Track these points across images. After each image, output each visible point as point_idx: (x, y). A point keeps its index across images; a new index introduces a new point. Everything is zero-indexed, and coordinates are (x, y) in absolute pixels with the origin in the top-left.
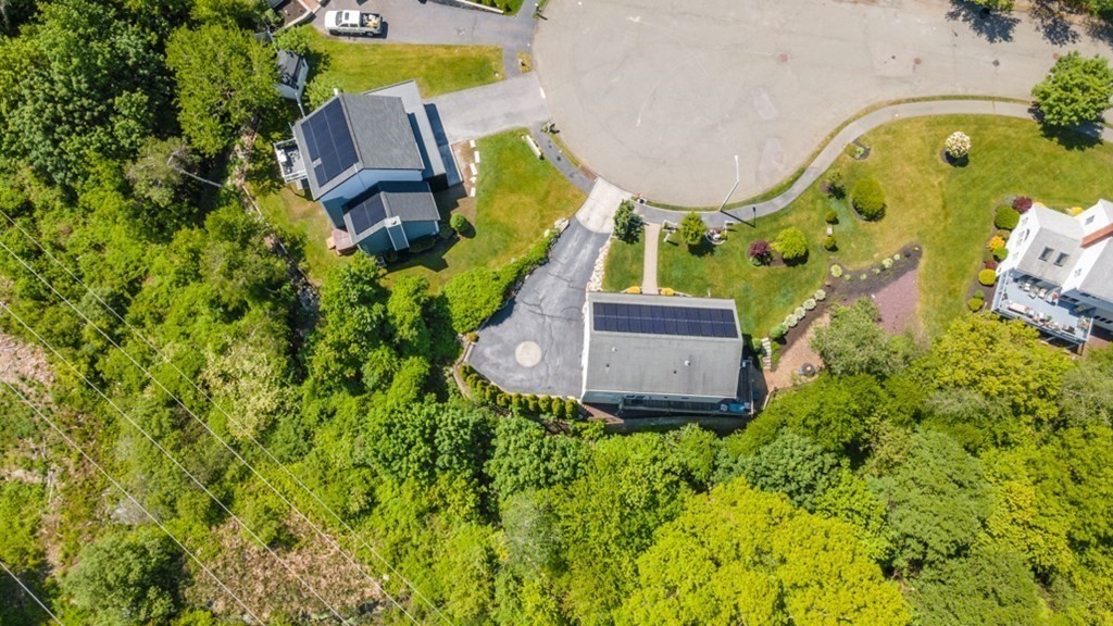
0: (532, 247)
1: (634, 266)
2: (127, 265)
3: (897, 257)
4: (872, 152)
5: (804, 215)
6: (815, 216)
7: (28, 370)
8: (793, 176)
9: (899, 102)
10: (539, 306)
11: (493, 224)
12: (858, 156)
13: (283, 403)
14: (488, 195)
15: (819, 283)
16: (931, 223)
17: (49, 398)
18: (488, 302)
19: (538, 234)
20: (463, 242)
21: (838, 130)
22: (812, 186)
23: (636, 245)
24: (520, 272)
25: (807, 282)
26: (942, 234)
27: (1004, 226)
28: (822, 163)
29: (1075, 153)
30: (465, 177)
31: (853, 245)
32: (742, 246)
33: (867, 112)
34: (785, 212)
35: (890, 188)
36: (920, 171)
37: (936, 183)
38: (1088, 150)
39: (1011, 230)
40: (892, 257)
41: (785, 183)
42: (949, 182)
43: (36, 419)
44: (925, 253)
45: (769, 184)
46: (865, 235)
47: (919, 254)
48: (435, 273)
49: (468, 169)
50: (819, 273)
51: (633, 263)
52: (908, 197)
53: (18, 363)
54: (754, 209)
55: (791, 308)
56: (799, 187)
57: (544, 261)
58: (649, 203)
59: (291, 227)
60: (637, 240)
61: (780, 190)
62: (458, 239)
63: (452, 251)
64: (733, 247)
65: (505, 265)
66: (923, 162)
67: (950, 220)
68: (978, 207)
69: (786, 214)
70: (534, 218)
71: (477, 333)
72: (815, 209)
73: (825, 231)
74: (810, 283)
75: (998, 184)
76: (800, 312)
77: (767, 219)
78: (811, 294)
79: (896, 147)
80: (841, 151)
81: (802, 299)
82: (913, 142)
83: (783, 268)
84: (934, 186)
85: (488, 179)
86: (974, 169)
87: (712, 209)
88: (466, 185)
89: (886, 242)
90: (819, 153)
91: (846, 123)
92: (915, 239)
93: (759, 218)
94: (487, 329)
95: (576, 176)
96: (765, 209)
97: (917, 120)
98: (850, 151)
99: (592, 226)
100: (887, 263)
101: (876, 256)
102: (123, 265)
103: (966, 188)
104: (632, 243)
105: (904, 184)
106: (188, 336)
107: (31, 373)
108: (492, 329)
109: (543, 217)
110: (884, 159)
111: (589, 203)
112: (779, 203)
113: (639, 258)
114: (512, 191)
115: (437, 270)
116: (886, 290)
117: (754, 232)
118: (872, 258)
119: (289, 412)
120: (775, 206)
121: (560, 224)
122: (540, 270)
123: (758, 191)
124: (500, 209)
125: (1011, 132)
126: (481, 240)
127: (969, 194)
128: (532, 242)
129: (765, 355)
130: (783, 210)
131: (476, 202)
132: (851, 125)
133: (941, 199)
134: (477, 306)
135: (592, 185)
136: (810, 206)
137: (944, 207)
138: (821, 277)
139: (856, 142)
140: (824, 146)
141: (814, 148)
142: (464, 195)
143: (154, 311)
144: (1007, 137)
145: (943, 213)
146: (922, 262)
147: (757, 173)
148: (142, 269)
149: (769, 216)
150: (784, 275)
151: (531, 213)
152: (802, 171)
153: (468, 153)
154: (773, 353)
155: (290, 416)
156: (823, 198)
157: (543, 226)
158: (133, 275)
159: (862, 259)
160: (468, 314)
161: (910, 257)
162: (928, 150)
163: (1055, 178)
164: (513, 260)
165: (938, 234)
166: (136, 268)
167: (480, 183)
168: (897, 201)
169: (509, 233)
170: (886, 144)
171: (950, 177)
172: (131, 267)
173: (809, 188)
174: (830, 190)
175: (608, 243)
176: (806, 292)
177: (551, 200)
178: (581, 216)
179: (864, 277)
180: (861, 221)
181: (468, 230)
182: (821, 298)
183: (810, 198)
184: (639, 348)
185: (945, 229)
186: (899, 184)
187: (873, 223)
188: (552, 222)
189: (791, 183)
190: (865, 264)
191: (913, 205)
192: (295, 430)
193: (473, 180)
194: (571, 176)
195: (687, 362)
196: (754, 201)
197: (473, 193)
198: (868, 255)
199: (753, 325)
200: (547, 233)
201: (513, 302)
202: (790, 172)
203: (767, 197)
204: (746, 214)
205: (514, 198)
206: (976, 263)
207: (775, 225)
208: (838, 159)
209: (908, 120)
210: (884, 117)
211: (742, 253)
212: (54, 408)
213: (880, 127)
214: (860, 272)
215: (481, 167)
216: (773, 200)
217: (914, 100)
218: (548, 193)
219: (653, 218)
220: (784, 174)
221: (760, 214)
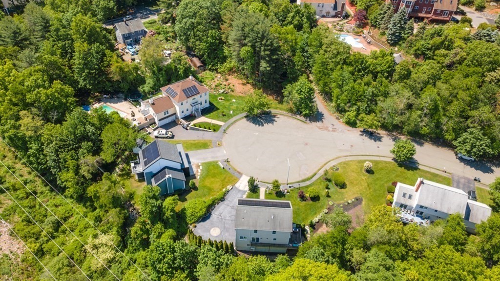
0: (218, 194)
2: (66, 212)
3: (353, 200)
4: (340, 169)
5: (317, 186)
6: (321, 187)
7: (14, 249)
9: (347, 156)
10: (220, 215)
11: (205, 187)
12: (335, 170)
13: (115, 258)
14: (204, 178)
15: (325, 207)
16: (365, 190)
17: (19, 260)
18: (201, 209)
19: (221, 190)
20: (194, 192)
21: (327, 163)
23: (257, 194)
24: (213, 202)
25: (321, 207)
26: (369, 194)
27: (391, 192)
29: (411, 172)
30: (196, 173)
31: (336, 196)
32: (296, 195)
33: (336, 158)
36: (358, 175)
38: (415, 171)
39: (394, 193)
40: (351, 200)
41: (310, 177)
42: (368, 178)
43: (12, 267)
44: (364, 200)
45: (304, 178)
46: (340, 193)
47: (362, 200)
48: (182, 203)
49: (197, 171)
50: (324, 204)
52: (355, 182)
53: (12, 246)
54: (299, 184)
55: (315, 216)
56: (314, 179)
57: (222, 199)
58: (261, 182)
59: (131, 190)
60: (257, 192)
61: (308, 179)
62: (192, 191)
63: (189, 195)
64: (292, 195)
65: (208, 200)
66: (358, 173)
67: (371, 190)
68: (381, 186)
70: (220, 185)
71: (196, 224)
72: (321, 185)
73: (325, 191)
74: (322, 207)
75: (386, 180)
76: (319, 217)
78: (322, 211)
79: (348, 168)
80: (328, 168)
81: (319, 213)
82: (354, 167)
83: (311, 202)
84: (363, 180)
85: (204, 174)
86: (376, 175)
88: (196, 176)
89: (349, 195)
90: (321, 169)
91: (330, 161)
92: (359, 195)
94: (200, 223)
95: (235, 174)
96: (302, 185)
97: (354, 161)
98: (332, 169)
99: (241, 188)
100: (350, 202)
101: (345, 199)
102: (64, 211)
103: (375, 181)
104: (255, 193)
106: (82, 236)
107: (15, 250)
108: (202, 223)
109: (223, 185)
110: (344, 171)
111: (240, 181)
112: (308, 183)
114: (212, 177)
115: (183, 202)
116: (351, 211)
117: (299, 191)
119: (117, 262)
121: (229, 187)
122: (222, 203)
123: (300, 179)
124: (207, 183)
125: (387, 165)
126: (199, 192)
127: (377, 182)
128: (218, 192)
129: (307, 233)
130: (310, 185)
131: (199, 180)
132: (331, 162)
133: (366, 184)
134: (196, 211)
135: (241, 176)
136: (319, 184)
137: (368, 186)
138: (326, 205)
139: (334, 166)
140: (323, 167)
141: (319, 168)
142: (195, 178)
143: (71, 227)
144: (386, 167)
145: (368, 188)
146: (363, 203)
147: (300, 174)
148: (71, 213)
149: (305, 186)
150: (311, 205)
151: (219, 184)
152: (315, 174)
153: (198, 166)
154: (311, 232)
155: (117, 264)
156: (324, 182)
157: (223, 188)
158: (67, 215)
159: (340, 200)
160: (193, 214)
161: (358, 201)
162: (360, 169)
163: (406, 179)
164: (211, 198)
165: (368, 194)
166: (69, 213)
167: (201, 175)
168: (351, 183)
169: (210, 190)
170: (344, 167)
172: (67, 212)
173: (318, 179)
174: (326, 179)
175: (247, 193)
177: (226, 180)
178: (237, 185)
179: (342, 206)
180: (338, 189)
181: (196, 188)
182: (326, 212)
183: (319, 181)
184: (254, 211)
185: (370, 193)
186: (351, 178)
187: (343, 189)
188: (226, 186)
189: (313, 176)
190: (342, 202)
191: (357, 185)
192: (118, 269)
193: (199, 174)
195: (272, 217)
196: (299, 182)
197: (198, 177)
198: (342, 199)
199: (302, 221)
200: (224, 190)
201: (210, 214)
202: (312, 174)
203: (303, 181)
204: (296, 186)
205: (213, 179)
206: (384, 204)
207: (307, 189)
208: (327, 171)
209: (351, 161)
210: (343, 160)
211: (296, 197)
212: (20, 263)
213: (341, 162)
214: (340, 204)
215: (202, 170)
217: (352, 156)
218: (225, 178)
219: (263, 186)
220: (309, 175)
221: (301, 186)
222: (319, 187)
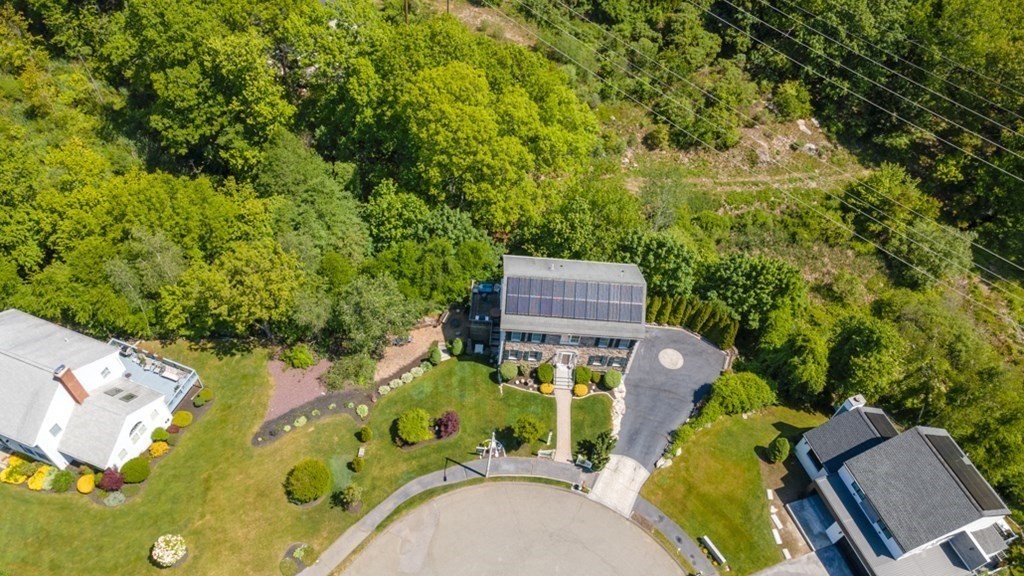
0: (691, 439)
1: (581, 418)
3: (287, 428)
4: (282, 555)
5: (388, 472)
6: (375, 472)
8: (392, 521)
11: (739, 461)
12: (304, 547)
14: (753, 493)
15: (383, 401)
16: (231, 471)
19: (687, 451)
20: (765, 444)
22: (372, 507)
23: (580, 440)
25: (395, 403)
26: (220, 460)
28: (354, 535)
30: (784, 512)
31: (336, 439)
34: (410, 476)
35: (272, 509)
36: (224, 531)
37: (208, 517)
40: (293, 427)
41: (404, 512)
42: (189, 520)
44: (250, 438)
45: (424, 511)
46: (319, 451)
47: (258, 436)
48: (783, 420)
49: (783, 522)
50: (382, 410)
51: (583, 421)
52: (251, 497)
54: (445, 479)
55: (416, 381)
56: (388, 506)
58: (568, 486)
60: (579, 444)
61: (411, 503)
62: (770, 446)
63: (771, 437)
64: (473, 436)
65: (715, 421)
66: (217, 542)
67: (205, 475)
68: (161, 493)
69: (408, 473)
70: (697, 468)
71: (724, 378)
72: (374, 478)
73: (366, 453)
74: (393, 401)
76: (408, 377)
77: (431, 467)
78: (394, 393)
79: (246, 564)
80: (323, 556)
81: (403, 389)
84: (212, 513)
85: (758, 511)
87: (495, 479)
88: (780, 503)
89: (295, 444)
90: (354, 552)
92: (258, 450)
93: (440, 468)
95: (657, 519)
96: (434, 479)
98: (313, 553)
100: (301, 421)
101: (312, 429)
104: (585, 441)
105: (251, 514)
108: (707, 382)
110: (268, 546)
111: (637, 486)
112: (414, 487)
113: (576, 427)
114: (727, 497)
117: (447, 453)
118: (316, 427)
120: (419, 483)
121: (665, 463)
122: (676, 426)
123: (439, 501)
124: (735, 477)
126: (748, 444)
127: (168, 506)
128: (694, 442)
130: (412, 478)
131: (764, 484)
133: (209, 497)
135: (636, 507)
136: (378, 483)
137: (208, 489)
138: (380, 407)
139: (302, 567)
140: (344, 561)
141: (358, 559)
142: (778, 492)
145: (212, 483)
146: (256, 429)
147: (437, 525)
151: (700, 474)
152: (381, 527)
153: (788, 542)
154: (437, 350)
157: (684, 459)
159: (329, 425)
161: (271, 432)
162: (202, 562)
164: (709, 425)
167: (765, 505)
168: (267, 492)
169: (719, 451)
171: (186, 526)
173: (374, 507)
174: (349, 504)
176: (398, 394)
177: (681, 488)
178: (643, 474)
179: (333, 406)
181: (764, 454)
183: (376, 493)
185: (215, 466)
186: (258, 514)
188: (676, 465)
189: (397, 511)
190: (327, 420)
191: (247, 489)
193: (773, 510)
194: (661, 518)
196: (445, 489)
197: (770, 494)
198: (318, 431)
200: (679, 452)
202: (393, 528)
203: (429, 494)
204: (455, 473)
205: (723, 489)
206: (189, 435)
207: (424, 461)
208: (331, 542)
214: (335, 411)
215: (770, 525)
216: (423, 490)
218: (686, 497)
219: (563, 469)
220: (401, 527)
221: (439, 474)
222: (382, 468)
